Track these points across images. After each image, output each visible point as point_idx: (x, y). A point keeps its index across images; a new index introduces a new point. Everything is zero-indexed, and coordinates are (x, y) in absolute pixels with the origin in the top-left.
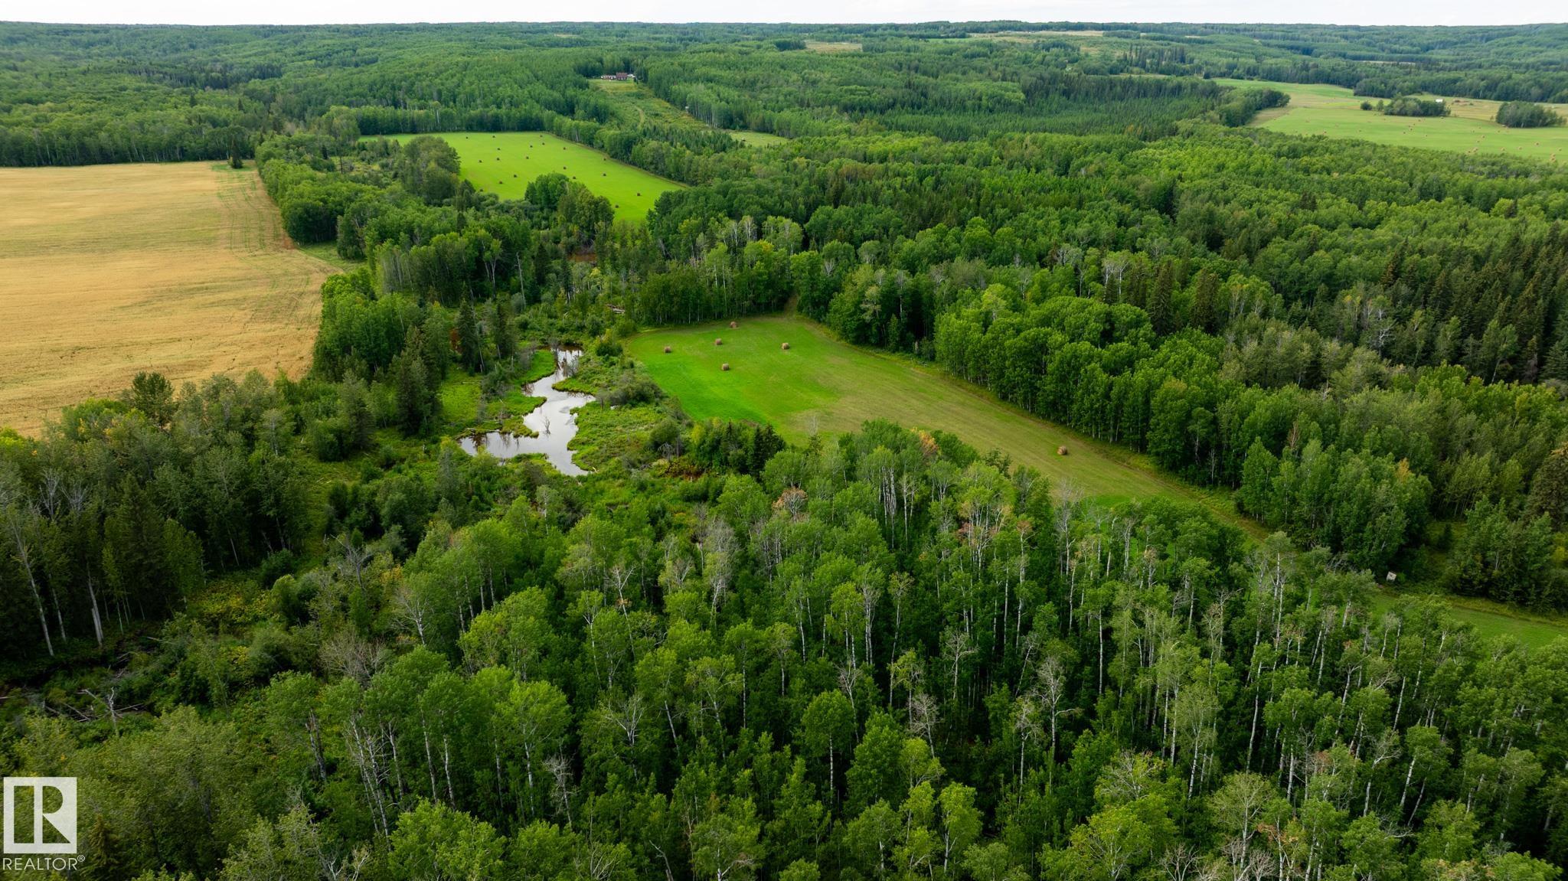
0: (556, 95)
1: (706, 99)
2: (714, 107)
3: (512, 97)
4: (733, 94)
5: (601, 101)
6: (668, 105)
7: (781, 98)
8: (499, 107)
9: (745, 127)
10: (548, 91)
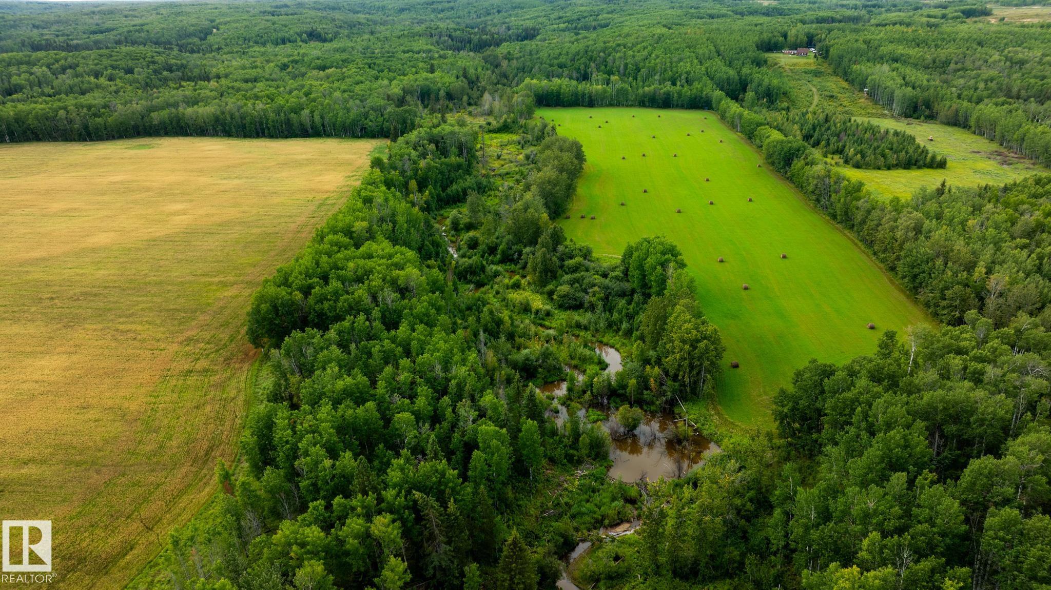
0: (732, 72)
1: (889, 83)
2: (898, 93)
3: (688, 73)
4: (921, 77)
5: (775, 82)
6: (845, 85)
7: (981, 85)
8: (674, 84)
9: (931, 117)
10: (724, 68)
